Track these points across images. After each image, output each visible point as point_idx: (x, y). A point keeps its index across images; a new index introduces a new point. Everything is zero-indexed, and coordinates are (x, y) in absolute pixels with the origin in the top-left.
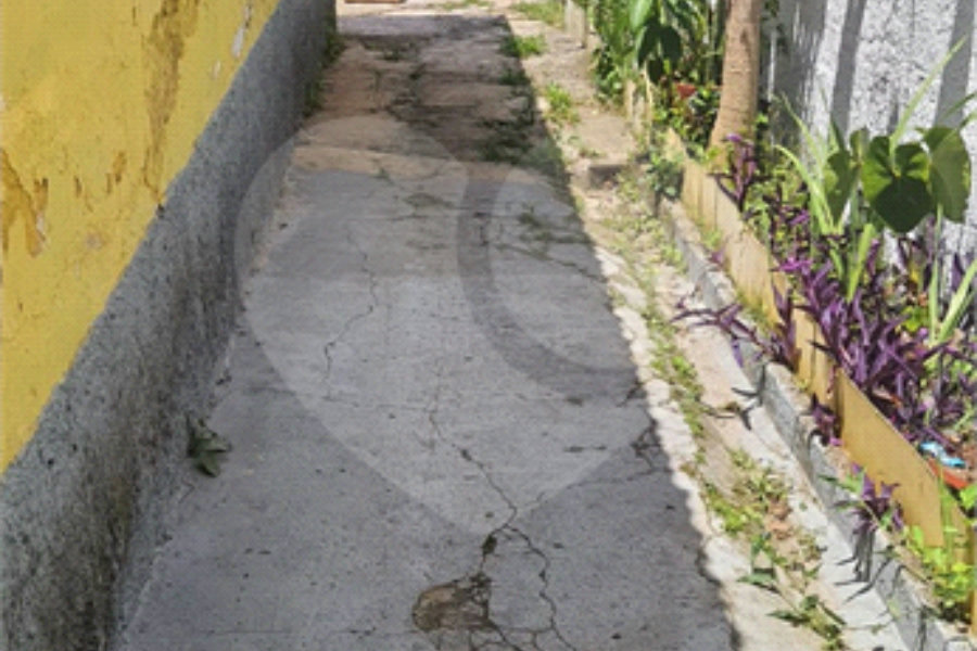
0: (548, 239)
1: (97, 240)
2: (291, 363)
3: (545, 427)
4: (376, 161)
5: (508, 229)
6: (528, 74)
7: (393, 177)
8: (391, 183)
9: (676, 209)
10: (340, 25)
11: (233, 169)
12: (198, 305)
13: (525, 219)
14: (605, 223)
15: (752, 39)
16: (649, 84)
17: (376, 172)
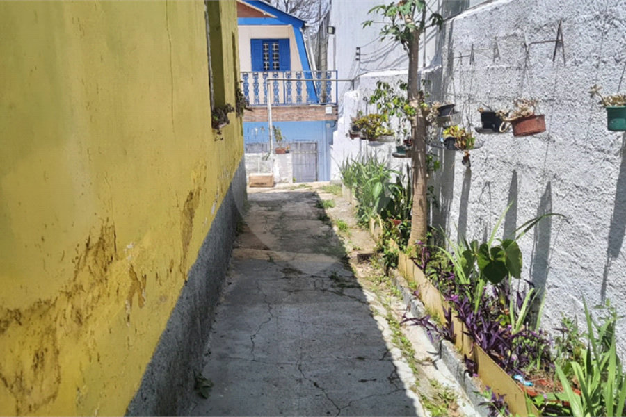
0: (343, 286)
1: (163, 298)
2: (236, 345)
3: (349, 371)
4: (267, 254)
5: (326, 282)
6: (328, 216)
7: (275, 261)
8: (275, 264)
9: (395, 272)
10: (248, 197)
11: (211, 262)
12: (198, 321)
13: (332, 278)
14: (366, 278)
15: (423, 202)
16: (380, 220)
17: (268, 258)
